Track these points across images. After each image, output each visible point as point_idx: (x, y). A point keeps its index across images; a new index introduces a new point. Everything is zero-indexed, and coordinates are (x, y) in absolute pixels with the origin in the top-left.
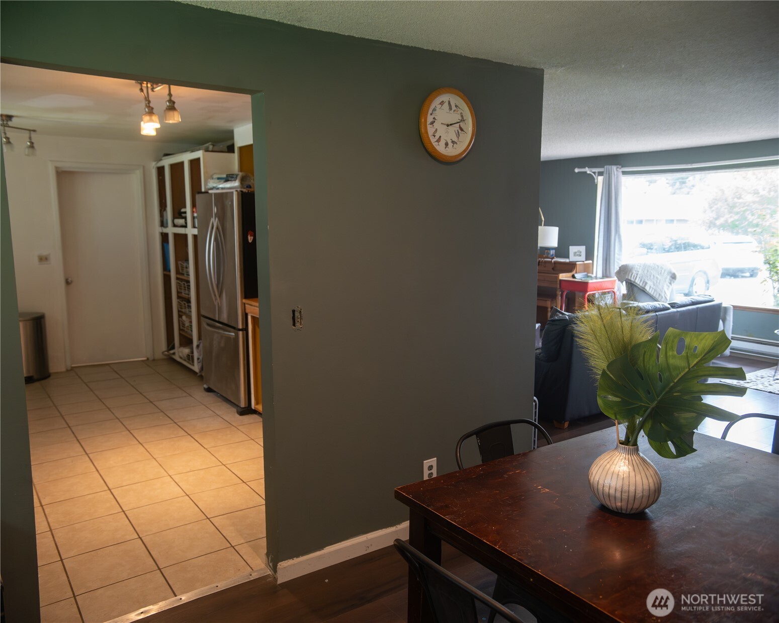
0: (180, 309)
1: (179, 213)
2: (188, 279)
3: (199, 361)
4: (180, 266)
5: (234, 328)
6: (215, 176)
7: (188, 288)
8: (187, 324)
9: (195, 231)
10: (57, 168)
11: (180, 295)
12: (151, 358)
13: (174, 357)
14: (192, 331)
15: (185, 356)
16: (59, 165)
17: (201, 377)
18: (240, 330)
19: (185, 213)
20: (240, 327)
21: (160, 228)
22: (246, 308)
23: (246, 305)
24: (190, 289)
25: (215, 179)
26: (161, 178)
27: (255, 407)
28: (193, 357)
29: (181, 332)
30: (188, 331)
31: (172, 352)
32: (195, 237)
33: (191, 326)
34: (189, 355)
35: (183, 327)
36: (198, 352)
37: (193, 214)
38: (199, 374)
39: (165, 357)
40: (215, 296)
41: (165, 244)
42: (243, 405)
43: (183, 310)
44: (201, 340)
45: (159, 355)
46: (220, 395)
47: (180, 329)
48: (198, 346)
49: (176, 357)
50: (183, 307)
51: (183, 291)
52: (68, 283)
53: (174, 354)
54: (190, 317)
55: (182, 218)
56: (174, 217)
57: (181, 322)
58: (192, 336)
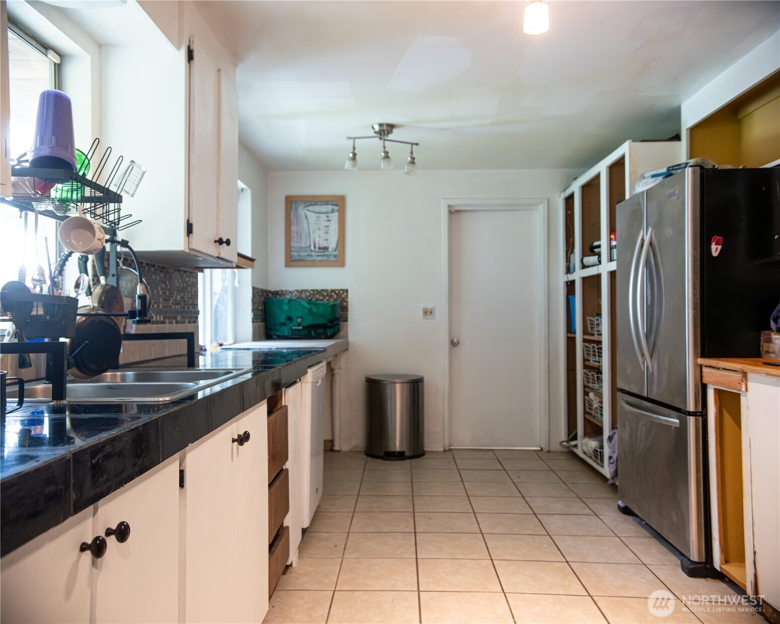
0: (586, 383)
1: (591, 249)
2: (600, 340)
3: (612, 461)
4: (588, 323)
5: (680, 411)
6: (648, 174)
7: (598, 352)
8: (595, 405)
9: (613, 266)
10: (449, 206)
11: (587, 363)
12: (546, 449)
13: (575, 450)
14: (602, 415)
15: (591, 451)
16: (451, 203)
17: (614, 487)
18: (690, 414)
19: (599, 246)
20: (691, 407)
21: (565, 276)
22: (704, 374)
23: (705, 370)
24: (601, 353)
25: (648, 177)
26: (569, 212)
27: (721, 568)
28: (602, 454)
29: (587, 416)
30: (596, 415)
31: (573, 443)
32: (613, 274)
33: (601, 407)
34: (597, 451)
35: (589, 408)
36: (610, 448)
37: (610, 243)
38: (611, 482)
39: (565, 450)
40: (643, 355)
41: (570, 297)
42: (694, 556)
43: (591, 385)
44: (616, 428)
45: (556, 446)
46: (646, 524)
47: (585, 413)
48: (610, 438)
49: (579, 452)
50: (591, 381)
51: (592, 358)
52: (454, 344)
53: (576, 446)
54: (599, 395)
55: (594, 254)
56: (584, 255)
57: (586, 402)
58: (602, 423)
